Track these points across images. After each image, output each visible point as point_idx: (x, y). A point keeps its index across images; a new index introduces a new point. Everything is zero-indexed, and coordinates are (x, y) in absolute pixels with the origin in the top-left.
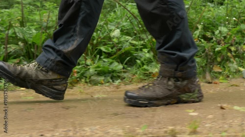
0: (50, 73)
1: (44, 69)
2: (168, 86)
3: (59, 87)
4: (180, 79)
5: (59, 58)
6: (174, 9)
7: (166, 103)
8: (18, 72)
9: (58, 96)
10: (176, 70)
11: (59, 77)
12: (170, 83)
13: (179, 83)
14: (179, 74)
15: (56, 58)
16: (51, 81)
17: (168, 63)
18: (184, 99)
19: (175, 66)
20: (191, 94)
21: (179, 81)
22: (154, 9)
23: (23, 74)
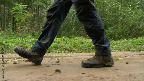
0: (35, 53)
1: (33, 51)
2: (100, 59)
3: (39, 59)
4: (105, 56)
5: (40, 47)
6: (100, 27)
7: (99, 66)
8: (22, 51)
9: (38, 63)
10: (103, 52)
11: (39, 55)
12: (101, 58)
13: (104, 58)
14: (104, 54)
15: (38, 47)
16: (35, 56)
17: (99, 50)
18: (107, 65)
19: (102, 51)
20: (109, 62)
21: (104, 57)
22: (92, 27)
23: (24, 52)
